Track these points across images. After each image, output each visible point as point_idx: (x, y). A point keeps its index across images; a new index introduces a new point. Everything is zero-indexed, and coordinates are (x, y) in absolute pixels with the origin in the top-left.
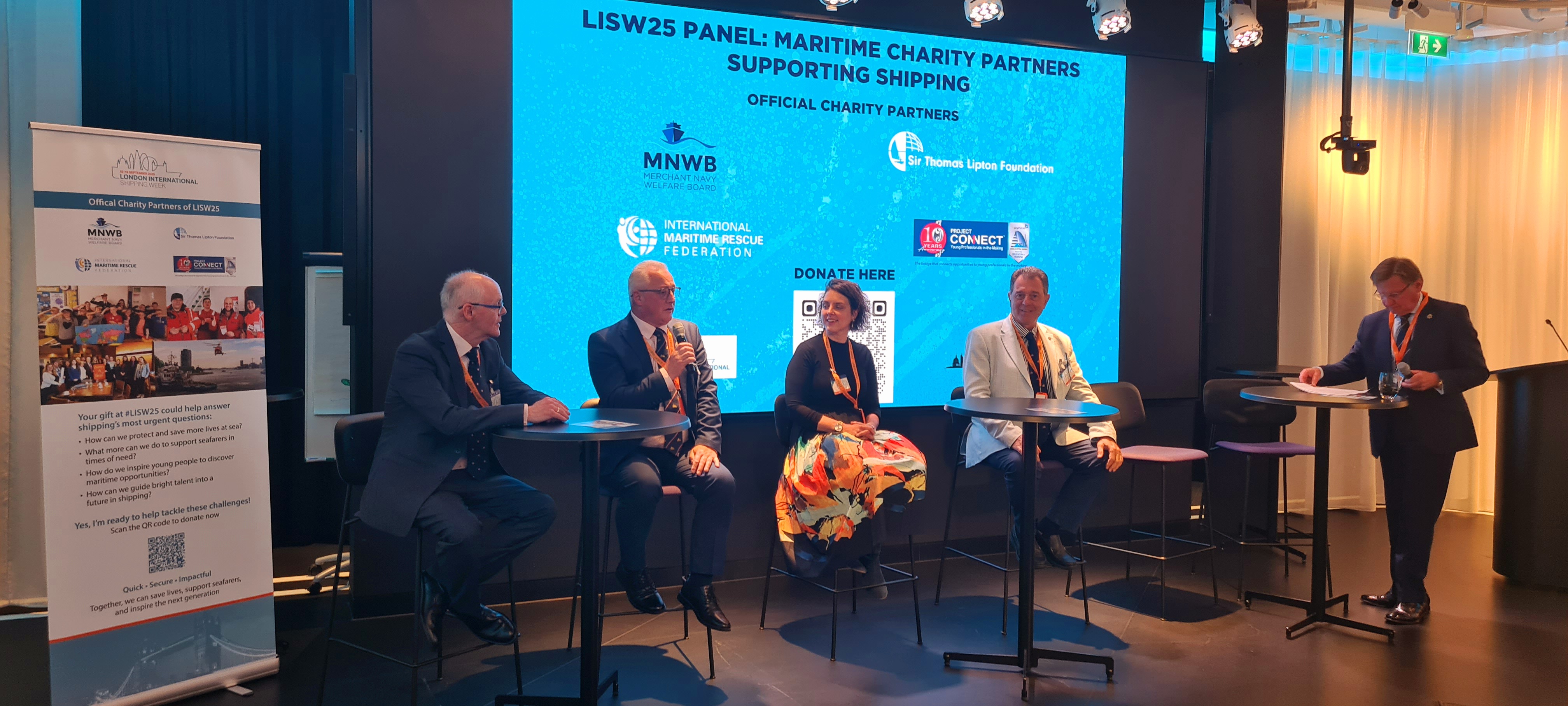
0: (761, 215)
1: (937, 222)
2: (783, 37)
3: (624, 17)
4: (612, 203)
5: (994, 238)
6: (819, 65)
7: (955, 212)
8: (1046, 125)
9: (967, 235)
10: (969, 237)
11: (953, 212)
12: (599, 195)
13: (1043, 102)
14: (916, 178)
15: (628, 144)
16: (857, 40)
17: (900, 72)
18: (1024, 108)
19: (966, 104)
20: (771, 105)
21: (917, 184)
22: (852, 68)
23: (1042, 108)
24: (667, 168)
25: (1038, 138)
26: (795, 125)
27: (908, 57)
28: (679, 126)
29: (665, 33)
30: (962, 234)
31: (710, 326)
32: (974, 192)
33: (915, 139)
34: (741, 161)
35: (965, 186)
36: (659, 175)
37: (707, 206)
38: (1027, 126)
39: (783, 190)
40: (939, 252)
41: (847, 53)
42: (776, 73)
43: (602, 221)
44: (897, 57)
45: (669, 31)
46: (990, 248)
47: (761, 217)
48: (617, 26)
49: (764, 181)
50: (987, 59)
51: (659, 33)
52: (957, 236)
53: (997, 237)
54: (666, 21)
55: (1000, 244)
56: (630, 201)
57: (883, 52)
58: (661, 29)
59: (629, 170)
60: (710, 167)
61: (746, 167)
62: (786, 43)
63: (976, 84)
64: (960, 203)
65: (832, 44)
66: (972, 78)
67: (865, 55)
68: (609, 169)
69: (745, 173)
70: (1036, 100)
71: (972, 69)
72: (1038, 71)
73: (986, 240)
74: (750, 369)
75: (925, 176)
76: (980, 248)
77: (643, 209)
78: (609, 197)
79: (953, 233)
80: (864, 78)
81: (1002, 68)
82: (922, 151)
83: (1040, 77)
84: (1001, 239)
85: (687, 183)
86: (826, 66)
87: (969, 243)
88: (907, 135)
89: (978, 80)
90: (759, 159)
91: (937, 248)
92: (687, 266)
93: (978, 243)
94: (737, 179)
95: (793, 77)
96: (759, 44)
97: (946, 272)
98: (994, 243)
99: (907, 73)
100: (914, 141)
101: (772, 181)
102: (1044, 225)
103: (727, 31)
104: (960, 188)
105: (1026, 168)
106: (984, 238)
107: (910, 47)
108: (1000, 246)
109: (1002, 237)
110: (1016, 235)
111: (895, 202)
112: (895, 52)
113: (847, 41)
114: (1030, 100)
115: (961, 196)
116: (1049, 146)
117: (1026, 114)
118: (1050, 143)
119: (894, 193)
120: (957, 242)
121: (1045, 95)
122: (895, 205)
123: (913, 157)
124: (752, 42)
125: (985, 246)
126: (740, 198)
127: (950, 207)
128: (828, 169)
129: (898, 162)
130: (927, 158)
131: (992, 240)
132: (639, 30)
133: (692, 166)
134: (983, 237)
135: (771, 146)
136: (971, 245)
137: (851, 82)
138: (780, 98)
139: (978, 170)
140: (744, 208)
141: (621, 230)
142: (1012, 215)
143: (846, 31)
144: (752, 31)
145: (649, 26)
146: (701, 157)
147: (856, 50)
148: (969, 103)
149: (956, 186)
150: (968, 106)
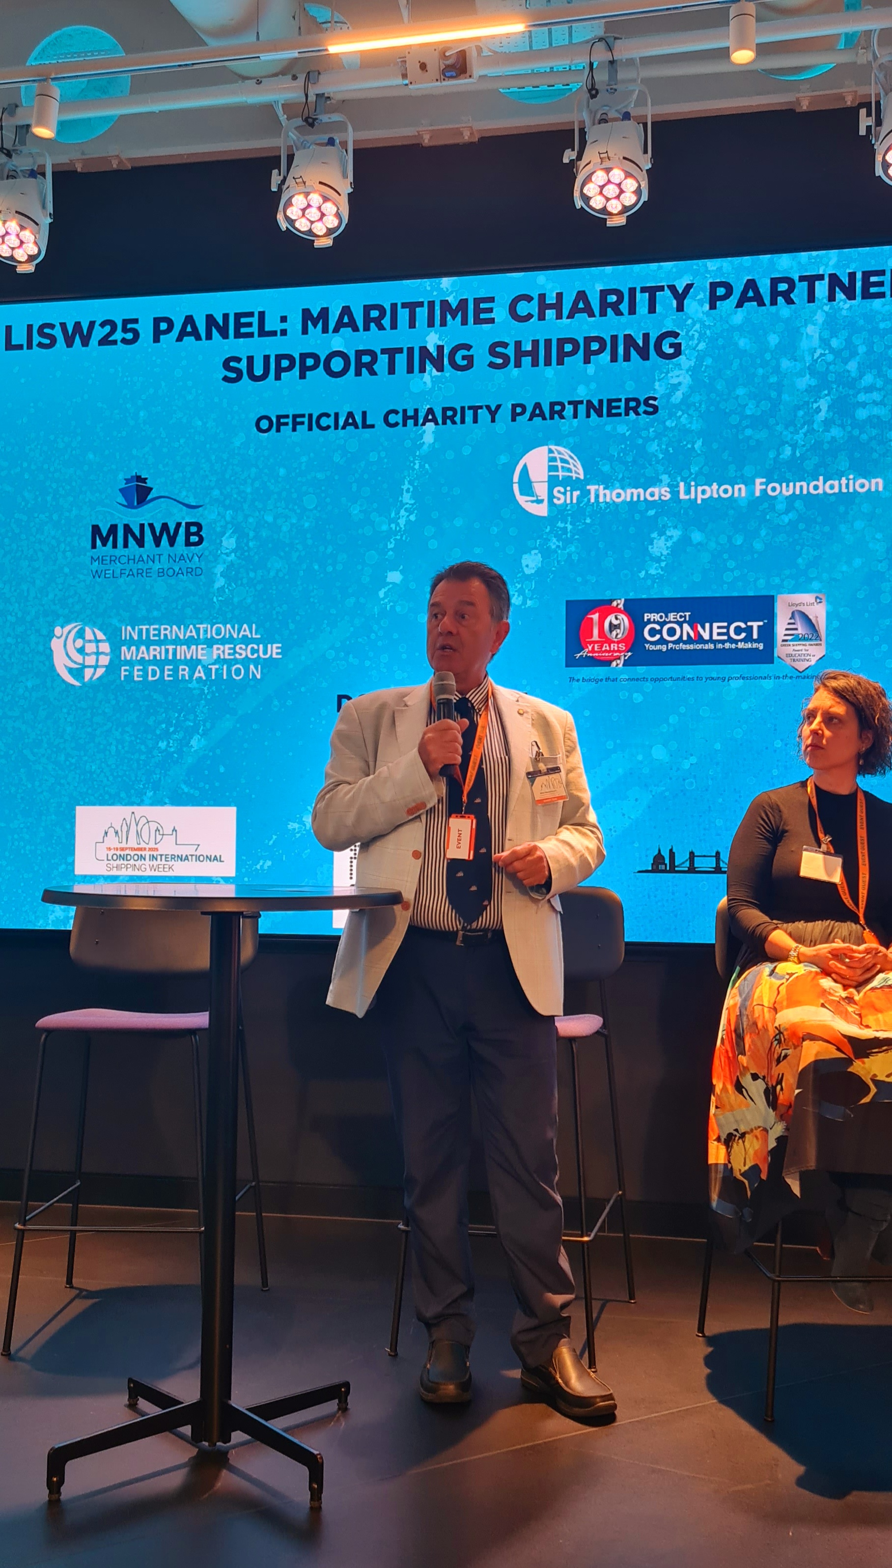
0: (278, 609)
1: (615, 604)
2: (315, 316)
3: (63, 326)
4: (43, 606)
5: (743, 625)
6: (379, 352)
7: (654, 582)
8: (862, 397)
9: (680, 624)
10: (686, 627)
11: (649, 582)
12: (26, 594)
13: (854, 354)
14: (569, 527)
15: (67, 514)
16: (450, 299)
17: (535, 343)
18: (807, 371)
19: (675, 381)
20: (294, 429)
21: (573, 536)
22: (440, 349)
23: (852, 366)
24: (126, 545)
25: (842, 426)
26: (337, 458)
27: (550, 314)
28: (144, 480)
29: (124, 341)
30: (670, 622)
31: (192, 791)
32: (695, 542)
33: (567, 458)
34: (244, 525)
35: (676, 534)
36: (113, 558)
37: (188, 600)
38: (815, 406)
39: (316, 567)
40: (619, 658)
41: (431, 324)
42: (302, 376)
43: (29, 632)
44: (529, 316)
45: (129, 336)
46: (733, 646)
47: (278, 613)
48: (53, 340)
49: (282, 554)
50: (721, 291)
51: (115, 342)
52: (658, 627)
53: (749, 624)
54: (125, 322)
55: (755, 636)
56: (70, 601)
57: (500, 313)
58: (118, 335)
59: (68, 554)
60: (194, 539)
61: (252, 534)
62: (320, 325)
63: (696, 342)
64: (663, 564)
65: (403, 315)
66: (687, 333)
67: (464, 322)
68: (40, 554)
69: (251, 544)
70: (836, 353)
71: (686, 314)
72: (840, 295)
73: (725, 630)
74: (258, 863)
75: (588, 521)
76: (712, 646)
77: (88, 612)
78: (39, 595)
79: (649, 622)
80: (465, 362)
81: (755, 303)
82: (582, 477)
83: (847, 306)
84: (759, 627)
85: (157, 566)
86: (392, 353)
87: (685, 638)
88: (551, 451)
89: (700, 333)
90: (275, 518)
91: (614, 651)
92: (155, 696)
93: (706, 636)
94: (238, 554)
95: (333, 380)
96: (273, 333)
97: (635, 695)
98: (743, 635)
99: (548, 342)
100: (563, 461)
101: (297, 554)
102: (860, 595)
103: (220, 322)
104: (663, 538)
105: (816, 487)
106: (719, 627)
107: (554, 295)
108: (756, 641)
109: (761, 623)
110: (793, 617)
111: (527, 571)
112: (523, 308)
113: (431, 304)
114: (822, 355)
115: (665, 552)
116: (871, 439)
117: (813, 382)
118: (874, 432)
119: (524, 556)
120: (658, 637)
121: (857, 340)
122: (528, 578)
123: (562, 490)
124: (263, 333)
125: (723, 642)
126: (242, 584)
127: (642, 574)
128: (398, 524)
129: (532, 502)
130: (592, 488)
131: (738, 630)
132: (85, 342)
133: (165, 540)
134: (715, 625)
135: (295, 496)
136: (690, 640)
137: (439, 374)
138: (310, 416)
139: (702, 500)
140: (249, 601)
141: (56, 645)
142: (783, 581)
143: (429, 288)
144: (262, 315)
145: (99, 333)
146: (178, 525)
147: (449, 317)
148: (681, 379)
149: (654, 535)
150: (680, 384)
